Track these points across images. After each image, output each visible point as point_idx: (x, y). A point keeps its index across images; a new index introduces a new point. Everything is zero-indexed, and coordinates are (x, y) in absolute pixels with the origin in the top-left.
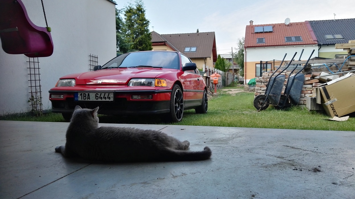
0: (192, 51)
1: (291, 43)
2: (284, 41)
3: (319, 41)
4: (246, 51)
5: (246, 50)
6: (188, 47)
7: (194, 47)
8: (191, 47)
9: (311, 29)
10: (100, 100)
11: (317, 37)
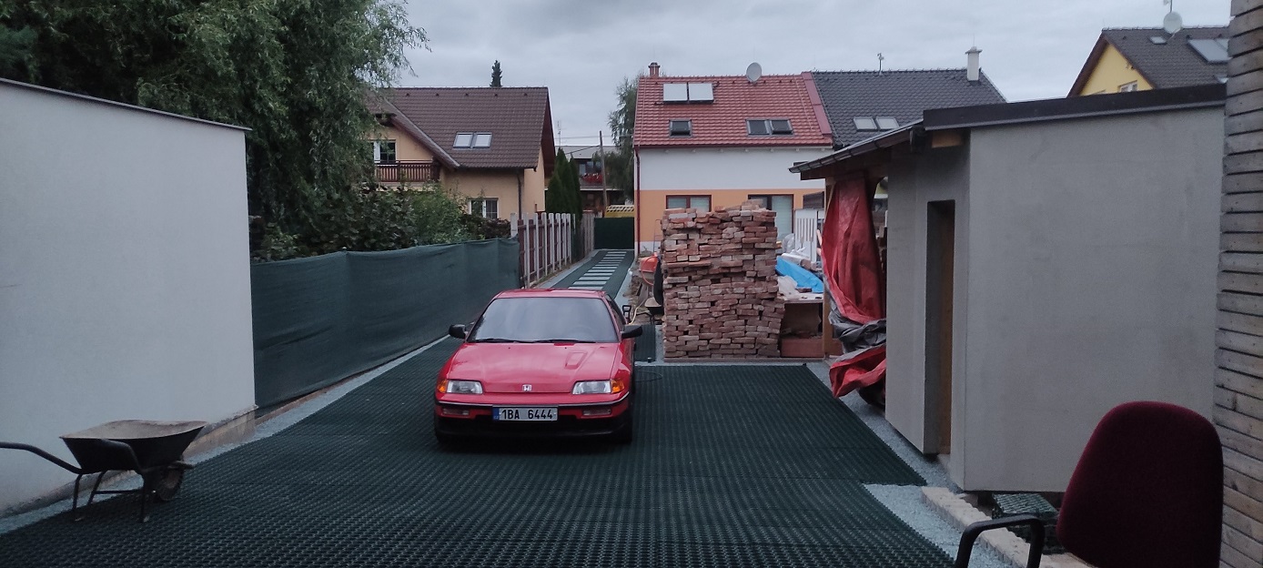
0: (476, 145)
1: (760, 139)
2: (744, 133)
3: (837, 136)
4: (638, 159)
5: (639, 155)
6: (465, 132)
7: (483, 132)
8: (475, 131)
9: (815, 98)
10: (535, 419)
11: (832, 123)
